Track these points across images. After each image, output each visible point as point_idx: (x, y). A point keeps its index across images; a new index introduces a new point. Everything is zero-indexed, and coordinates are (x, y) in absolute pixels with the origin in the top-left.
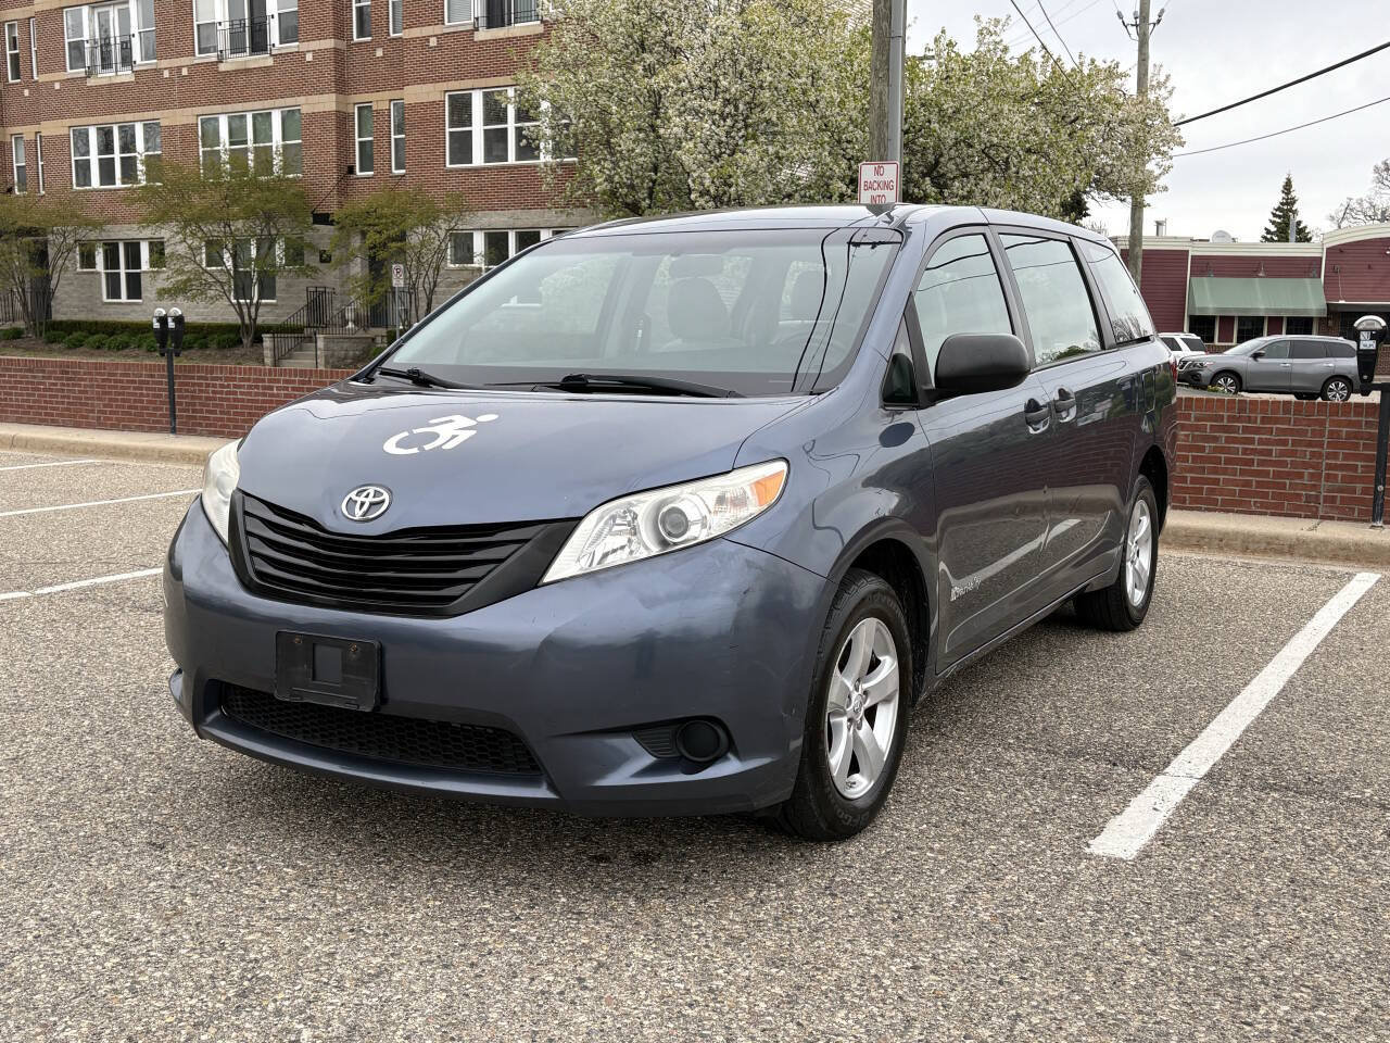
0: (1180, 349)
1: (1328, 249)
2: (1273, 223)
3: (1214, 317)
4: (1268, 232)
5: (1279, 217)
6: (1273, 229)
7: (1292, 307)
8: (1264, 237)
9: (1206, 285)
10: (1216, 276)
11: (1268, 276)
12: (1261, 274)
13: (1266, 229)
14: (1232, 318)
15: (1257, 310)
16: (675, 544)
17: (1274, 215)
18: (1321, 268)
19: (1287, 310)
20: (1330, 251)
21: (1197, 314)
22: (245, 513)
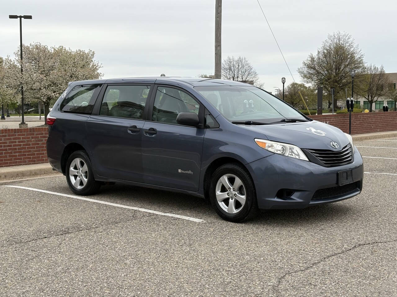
22: (311, 152)
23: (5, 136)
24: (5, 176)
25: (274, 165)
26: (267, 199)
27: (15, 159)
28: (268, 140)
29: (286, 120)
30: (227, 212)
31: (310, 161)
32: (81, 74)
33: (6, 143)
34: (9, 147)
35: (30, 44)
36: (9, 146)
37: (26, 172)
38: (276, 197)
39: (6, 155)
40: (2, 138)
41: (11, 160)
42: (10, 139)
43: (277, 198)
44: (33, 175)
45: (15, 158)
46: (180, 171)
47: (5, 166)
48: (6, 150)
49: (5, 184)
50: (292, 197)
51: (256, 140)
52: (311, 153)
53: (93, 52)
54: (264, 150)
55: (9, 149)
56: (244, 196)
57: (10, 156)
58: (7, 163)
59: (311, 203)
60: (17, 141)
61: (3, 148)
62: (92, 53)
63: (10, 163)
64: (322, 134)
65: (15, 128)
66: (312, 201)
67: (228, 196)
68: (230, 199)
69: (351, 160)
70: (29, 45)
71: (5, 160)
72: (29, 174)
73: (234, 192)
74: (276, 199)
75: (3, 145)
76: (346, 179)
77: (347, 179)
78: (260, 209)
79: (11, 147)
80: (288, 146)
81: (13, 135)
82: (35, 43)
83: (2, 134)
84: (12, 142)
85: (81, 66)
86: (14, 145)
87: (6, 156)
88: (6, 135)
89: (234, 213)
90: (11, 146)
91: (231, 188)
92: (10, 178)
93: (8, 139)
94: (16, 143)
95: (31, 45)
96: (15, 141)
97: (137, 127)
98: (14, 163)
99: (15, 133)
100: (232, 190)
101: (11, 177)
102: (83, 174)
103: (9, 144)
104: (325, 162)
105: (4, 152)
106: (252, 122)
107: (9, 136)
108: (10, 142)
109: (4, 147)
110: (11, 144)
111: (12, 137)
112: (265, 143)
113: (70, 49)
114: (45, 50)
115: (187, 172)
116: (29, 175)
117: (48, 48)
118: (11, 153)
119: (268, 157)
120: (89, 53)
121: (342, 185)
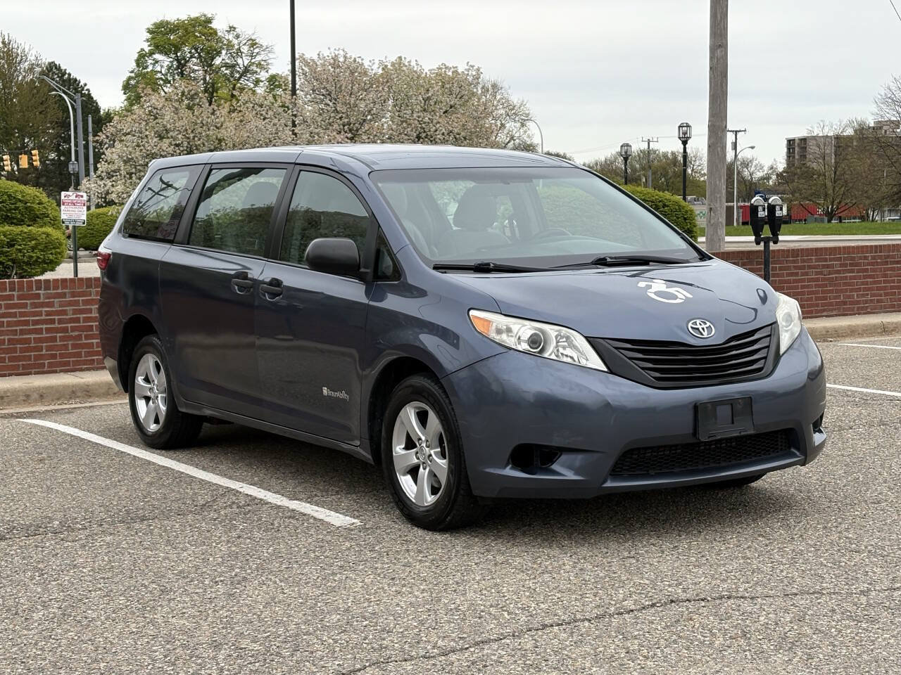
22: (616, 348)
23: (63, 295)
24: (41, 396)
25: (504, 380)
26: (488, 470)
27: (88, 354)
28: (501, 314)
29: (609, 260)
30: (414, 501)
31: (611, 372)
32: (444, 130)
33: (64, 312)
34: (74, 323)
35: (319, 55)
36: (72, 320)
37: (97, 387)
38: (510, 466)
39: (65, 343)
40: (54, 302)
41: (79, 355)
42: (77, 303)
43: (511, 469)
44: (115, 394)
45: (88, 352)
46: (325, 391)
47: (61, 371)
48: (65, 330)
49: (31, 415)
50: (555, 467)
51: (472, 313)
52: (616, 351)
53: (478, 69)
54: (486, 339)
55: (73, 329)
56: (444, 461)
57: (74, 346)
58: (67, 364)
59: (609, 484)
60: (93, 307)
61: (56, 325)
62: (474, 73)
63: (75, 363)
64: (676, 297)
65: (89, 276)
66: (614, 480)
67: (416, 461)
68: (421, 467)
69: (760, 370)
70: (315, 58)
71: (62, 356)
72: (103, 391)
73: (427, 449)
74: (509, 472)
75: (56, 317)
76: (730, 421)
77: (733, 423)
78: (477, 496)
79: (80, 322)
80: (551, 331)
81: (82, 294)
82: (332, 50)
83: (53, 290)
84: (81, 311)
85: (444, 109)
86: (86, 320)
87: (66, 347)
88: (65, 294)
89: (426, 504)
90: (77, 320)
91: (423, 438)
92: (53, 401)
93: (70, 304)
94: (91, 313)
95: (321, 56)
96: (88, 307)
97: (250, 276)
98: (85, 362)
99: (87, 287)
100: (424, 445)
101: (55, 397)
102: (159, 395)
103: (73, 314)
104: (658, 375)
105: (60, 337)
106: (492, 265)
107: (73, 295)
108: (75, 312)
109: (59, 324)
110: (78, 316)
111: (81, 298)
112: (489, 322)
113: (417, 65)
114: (355, 70)
115: (338, 394)
116: (104, 394)
117: (363, 64)
118: (79, 337)
119: (491, 359)
120: (467, 73)
121: (709, 437)
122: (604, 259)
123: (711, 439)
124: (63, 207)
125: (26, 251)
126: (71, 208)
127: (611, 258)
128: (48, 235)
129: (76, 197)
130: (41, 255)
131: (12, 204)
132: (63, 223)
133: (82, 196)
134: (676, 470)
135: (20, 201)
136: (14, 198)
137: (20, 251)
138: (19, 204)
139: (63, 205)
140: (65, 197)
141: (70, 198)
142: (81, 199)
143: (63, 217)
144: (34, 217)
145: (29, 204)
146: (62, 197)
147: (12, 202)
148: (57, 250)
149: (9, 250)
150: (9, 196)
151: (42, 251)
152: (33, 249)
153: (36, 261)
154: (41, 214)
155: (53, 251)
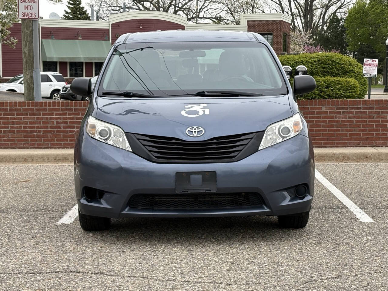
0: (51, 81)
1: (112, 24)
2: (69, 7)
3: (56, 62)
4: (67, 13)
5: (72, 4)
6: (69, 11)
7: (97, 56)
8: (65, 16)
9: (51, 44)
10: (56, 38)
11: (83, 39)
12: (80, 38)
13: (65, 11)
14: (66, 63)
15: (80, 58)
16: (286, 137)
17: (69, 3)
18: (109, 35)
19: (95, 58)
20: (113, 25)
21: (48, 61)
52: (137, 141)
69: (233, 157)
77: (202, 185)
121: (183, 191)
122: (203, 92)
123: (183, 193)
124: (364, 67)
125: (335, 91)
126: (368, 67)
127: (207, 92)
128: (348, 82)
129: (372, 61)
130: (343, 93)
131: (333, 65)
132: (364, 75)
133: (375, 61)
134: (172, 208)
135: (338, 63)
136: (335, 62)
137: (332, 90)
138: (337, 65)
139: (365, 66)
140: (366, 61)
141: (369, 62)
142: (375, 62)
143: (364, 72)
144: (345, 73)
145: (342, 66)
146: (365, 62)
147: (333, 64)
148: (353, 90)
149: (326, 89)
150: (332, 61)
151: (344, 90)
152: (339, 89)
153: (340, 95)
154: (350, 71)
155: (350, 91)
